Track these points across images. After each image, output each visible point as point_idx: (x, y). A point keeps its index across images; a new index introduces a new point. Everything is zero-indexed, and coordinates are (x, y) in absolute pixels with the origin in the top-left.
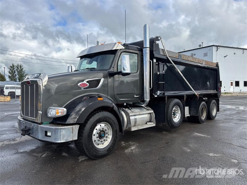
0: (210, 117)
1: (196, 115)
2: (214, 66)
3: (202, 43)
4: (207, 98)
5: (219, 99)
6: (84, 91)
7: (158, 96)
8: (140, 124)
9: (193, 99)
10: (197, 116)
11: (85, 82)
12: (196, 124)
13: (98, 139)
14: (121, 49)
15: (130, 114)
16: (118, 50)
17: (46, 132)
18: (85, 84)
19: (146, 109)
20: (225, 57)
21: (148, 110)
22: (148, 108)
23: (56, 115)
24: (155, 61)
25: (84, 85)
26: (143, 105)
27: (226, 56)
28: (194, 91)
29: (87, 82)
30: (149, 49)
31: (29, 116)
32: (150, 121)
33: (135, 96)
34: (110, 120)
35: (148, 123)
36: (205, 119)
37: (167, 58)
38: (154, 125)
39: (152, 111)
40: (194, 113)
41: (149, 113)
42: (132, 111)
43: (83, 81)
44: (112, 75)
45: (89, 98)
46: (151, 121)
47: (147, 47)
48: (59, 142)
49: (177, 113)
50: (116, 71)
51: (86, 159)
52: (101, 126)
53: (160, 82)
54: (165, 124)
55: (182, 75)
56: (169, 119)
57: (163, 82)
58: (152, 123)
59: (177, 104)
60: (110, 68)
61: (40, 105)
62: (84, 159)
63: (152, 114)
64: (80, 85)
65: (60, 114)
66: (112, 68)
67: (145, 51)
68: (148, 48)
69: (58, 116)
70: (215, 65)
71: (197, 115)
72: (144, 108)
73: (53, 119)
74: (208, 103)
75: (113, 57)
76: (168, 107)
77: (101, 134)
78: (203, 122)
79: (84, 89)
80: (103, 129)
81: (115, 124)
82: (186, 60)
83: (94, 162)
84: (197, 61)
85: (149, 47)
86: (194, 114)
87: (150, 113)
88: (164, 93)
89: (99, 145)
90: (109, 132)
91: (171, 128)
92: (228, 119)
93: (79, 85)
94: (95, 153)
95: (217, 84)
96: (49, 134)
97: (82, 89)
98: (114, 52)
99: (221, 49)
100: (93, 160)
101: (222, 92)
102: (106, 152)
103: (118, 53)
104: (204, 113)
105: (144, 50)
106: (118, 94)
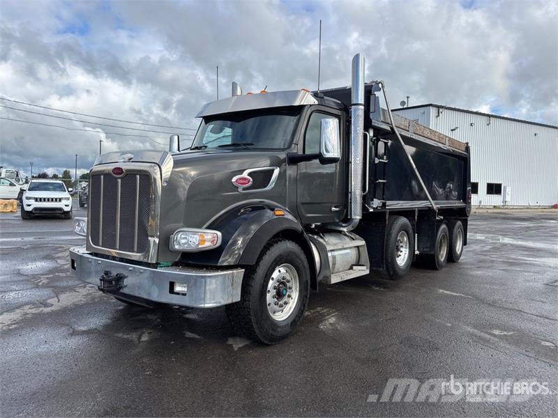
0: (452, 258)
1: (430, 253)
2: (461, 151)
3: (408, 97)
4: (442, 217)
5: (467, 219)
6: (244, 194)
7: (374, 208)
8: (341, 269)
9: (426, 219)
10: (431, 255)
11: (245, 174)
12: (429, 271)
13: (276, 300)
14: (311, 105)
15: (329, 248)
16: (305, 106)
17: (172, 285)
18: (245, 179)
19: (348, 236)
20: (452, 130)
21: (354, 239)
22: (352, 236)
23: (200, 246)
24: (371, 133)
25: (244, 181)
26: (345, 230)
27: (454, 130)
28: (432, 202)
29: (250, 174)
30: (363, 107)
31: (116, 249)
32: (358, 264)
33: (333, 209)
34: (298, 260)
35: (354, 267)
36: (444, 261)
37: (392, 128)
38: (367, 272)
39: (363, 243)
40: (426, 248)
41: (355, 247)
42: (326, 240)
43: (241, 172)
44: (294, 160)
45: (250, 209)
46: (360, 263)
47: (360, 102)
48: (207, 305)
49: (402, 247)
50: (302, 153)
51: (246, 345)
52: (279, 271)
53: (380, 181)
54: (381, 269)
55: (414, 166)
56: (390, 260)
57: (384, 179)
58: (364, 268)
59: (404, 228)
60: (290, 146)
61: (154, 223)
62: (243, 345)
63: (361, 249)
64: (236, 181)
65: (207, 245)
66: (293, 145)
67: (355, 110)
68: (361, 104)
69: (204, 249)
70: (464, 149)
71: (432, 253)
72: (346, 235)
73: (181, 256)
74: (451, 228)
75: (295, 121)
76: (389, 234)
77: (281, 289)
78: (441, 267)
79: (244, 189)
80: (284, 278)
81: (304, 267)
82: (421, 133)
83: (269, 350)
84: (436, 139)
85: (363, 102)
86: (425, 250)
87: (358, 247)
88: (384, 205)
89: (277, 314)
90: (292, 285)
91: (392, 279)
92: (484, 261)
93: (234, 180)
94: (271, 332)
95: (466, 188)
96: (178, 288)
97: (240, 190)
98: (296, 111)
99: (445, 113)
100: (267, 345)
101: (472, 204)
102: (288, 329)
103: (306, 113)
104: (442, 248)
105: (352, 110)
106: (303, 204)
